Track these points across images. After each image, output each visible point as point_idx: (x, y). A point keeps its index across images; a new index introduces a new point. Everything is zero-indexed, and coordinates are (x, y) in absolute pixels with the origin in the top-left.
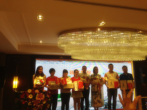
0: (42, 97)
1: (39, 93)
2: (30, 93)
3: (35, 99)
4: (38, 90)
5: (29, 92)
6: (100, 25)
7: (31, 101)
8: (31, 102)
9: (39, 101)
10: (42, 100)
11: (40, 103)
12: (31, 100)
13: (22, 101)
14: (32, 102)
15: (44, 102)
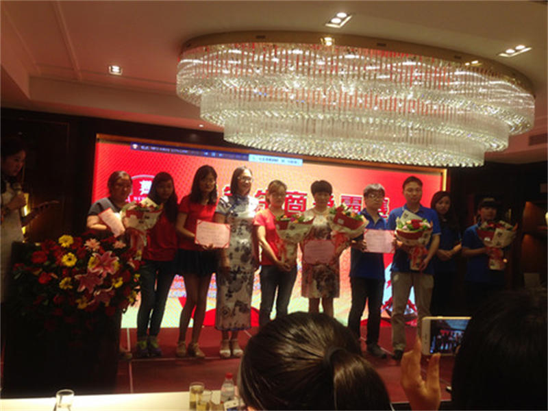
0: (110, 265)
1: (98, 251)
2: (66, 248)
3: (85, 271)
4: (98, 240)
5: (64, 245)
6: (330, 22)
7: (70, 276)
8: (70, 279)
9: (100, 276)
10: (108, 274)
11: (102, 283)
12: (70, 271)
13: (37, 273)
14: (73, 279)
15: (117, 282)
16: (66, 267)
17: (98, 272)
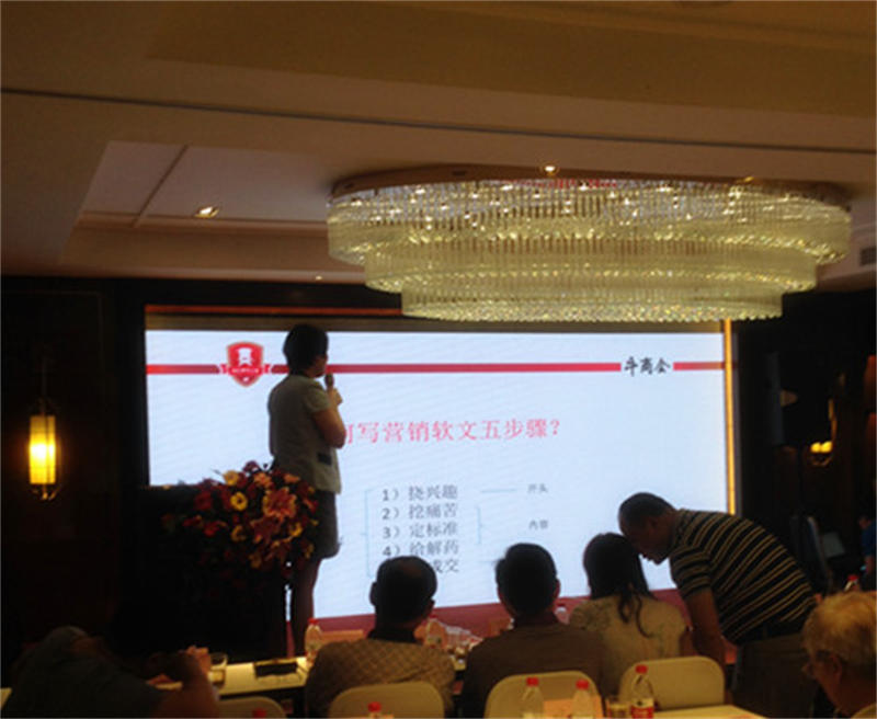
0: (286, 507)
2: (234, 487)
3: (261, 515)
7: (241, 523)
8: (243, 528)
9: (277, 521)
10: (287, 518)
11: (279, 530)
12: (242, 517)
14: (247, 527)
15: (295, 529)
16: (237, 512)
17: (274, 516)
